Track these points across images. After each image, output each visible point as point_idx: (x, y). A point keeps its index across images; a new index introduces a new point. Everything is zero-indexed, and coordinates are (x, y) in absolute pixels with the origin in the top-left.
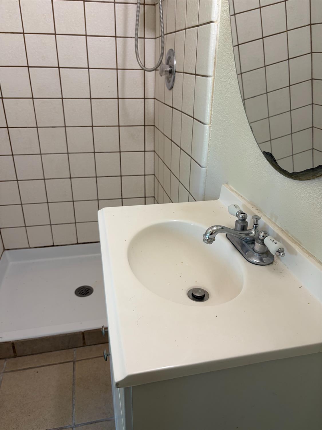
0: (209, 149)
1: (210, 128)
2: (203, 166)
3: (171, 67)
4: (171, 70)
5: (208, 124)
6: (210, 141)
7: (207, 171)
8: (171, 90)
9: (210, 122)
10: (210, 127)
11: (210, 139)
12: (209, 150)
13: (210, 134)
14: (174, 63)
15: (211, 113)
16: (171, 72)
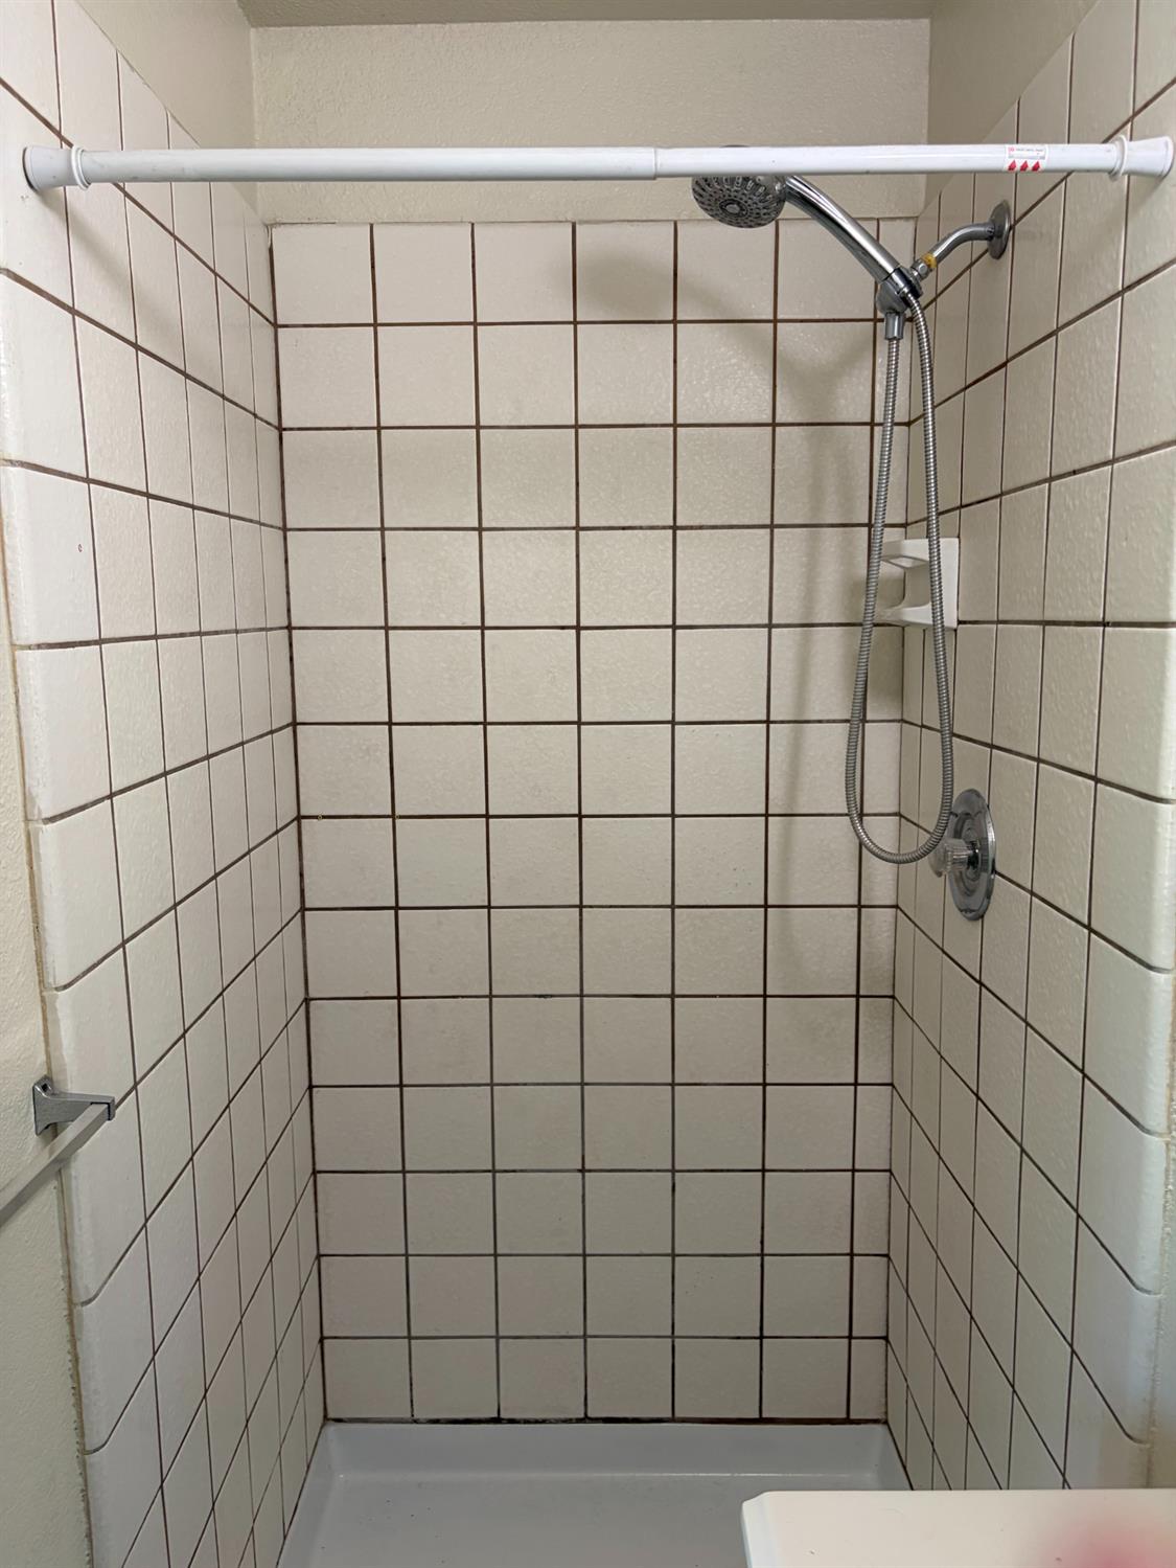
0: (1166, 1226)
1: (1168, 1149)
2: (1149, 1289)
3: (973, 845)
4: (976, 855)
5: (1160, 1135)
6: (1169, 1196)
7: (1160, 1307)
8: (975, 923)
9: (1169, 1127)
10: (1167, 1144)
11: (1170, 1187)
12: (1168, 1229)
13: (1167, 1170)
14: (987, 838)
15: (1171, 1094)
16: (973, 861)
